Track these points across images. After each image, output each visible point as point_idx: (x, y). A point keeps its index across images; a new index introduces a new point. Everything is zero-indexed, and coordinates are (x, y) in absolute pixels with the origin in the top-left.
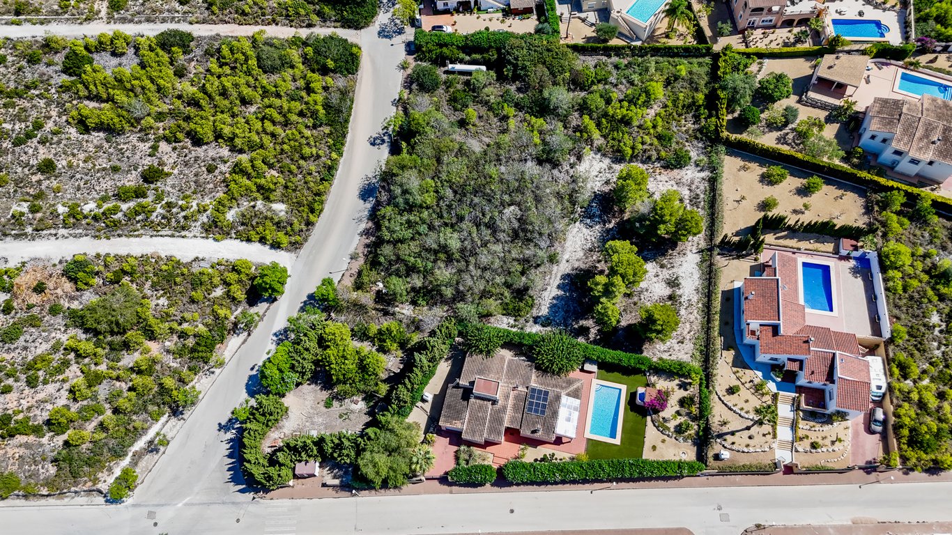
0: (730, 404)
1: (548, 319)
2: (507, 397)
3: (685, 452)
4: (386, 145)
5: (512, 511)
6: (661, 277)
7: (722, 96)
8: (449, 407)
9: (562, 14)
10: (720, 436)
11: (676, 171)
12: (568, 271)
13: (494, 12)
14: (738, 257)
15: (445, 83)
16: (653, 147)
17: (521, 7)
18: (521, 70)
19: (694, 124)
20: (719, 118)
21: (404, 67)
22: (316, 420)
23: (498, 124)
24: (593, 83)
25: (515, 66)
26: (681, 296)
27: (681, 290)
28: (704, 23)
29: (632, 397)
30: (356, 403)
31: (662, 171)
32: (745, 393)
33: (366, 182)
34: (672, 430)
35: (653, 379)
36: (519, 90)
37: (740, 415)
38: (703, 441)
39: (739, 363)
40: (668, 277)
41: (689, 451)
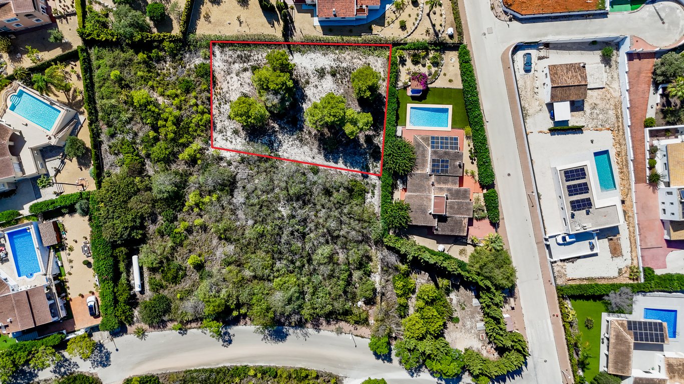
0: (413, 28)
1: (363, 167)
2: (441, 189)
3: (451, 59)
4: (229, 330)
5: (509, 175)
6: (317, 83)
7: (140, 37)
8: (452, 231)
9: (55, 193)
10: (436, 34)
11: (216, 75)
12: (322, 157)
13: (61, 260)
14: (292, 22)
15: (157, 291)
16: (199, 96)
17: (54, 234)
18: (136, 222)
19: (165, 62)
20: (163, 39)
21: (141, 334)
22: (469, 326)
23: (195, 234)
24: (137, 155)
25: (133, 228)
26: (332, 67)
27: (327, 67)
28: (47, 56)
29: (415, 99)
30: (451, 300)
31: (218, 87)
32: (404, 16)
33: (269, 338)
34: (436, 69)
35: (400, 84)
36: (154, 221)
37: (420, 20)
38: (442, 47)
39: (381, 21)
40: (316, 78)
41: (450, 56)
